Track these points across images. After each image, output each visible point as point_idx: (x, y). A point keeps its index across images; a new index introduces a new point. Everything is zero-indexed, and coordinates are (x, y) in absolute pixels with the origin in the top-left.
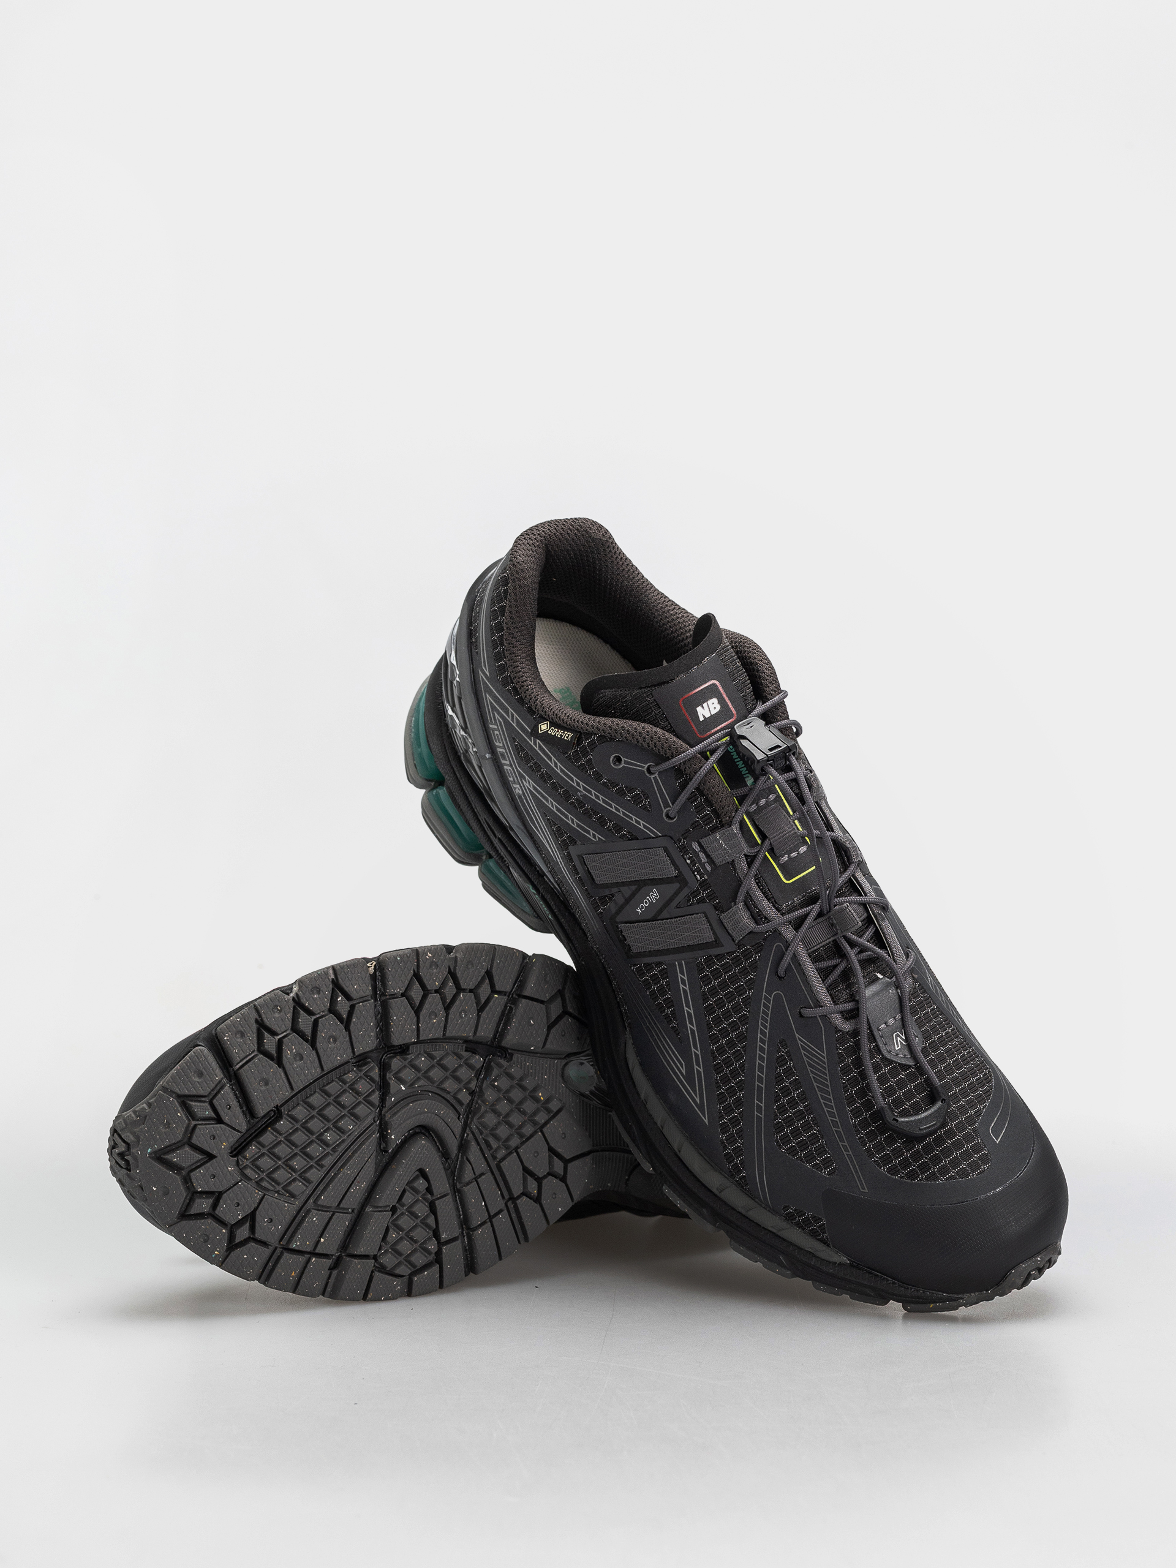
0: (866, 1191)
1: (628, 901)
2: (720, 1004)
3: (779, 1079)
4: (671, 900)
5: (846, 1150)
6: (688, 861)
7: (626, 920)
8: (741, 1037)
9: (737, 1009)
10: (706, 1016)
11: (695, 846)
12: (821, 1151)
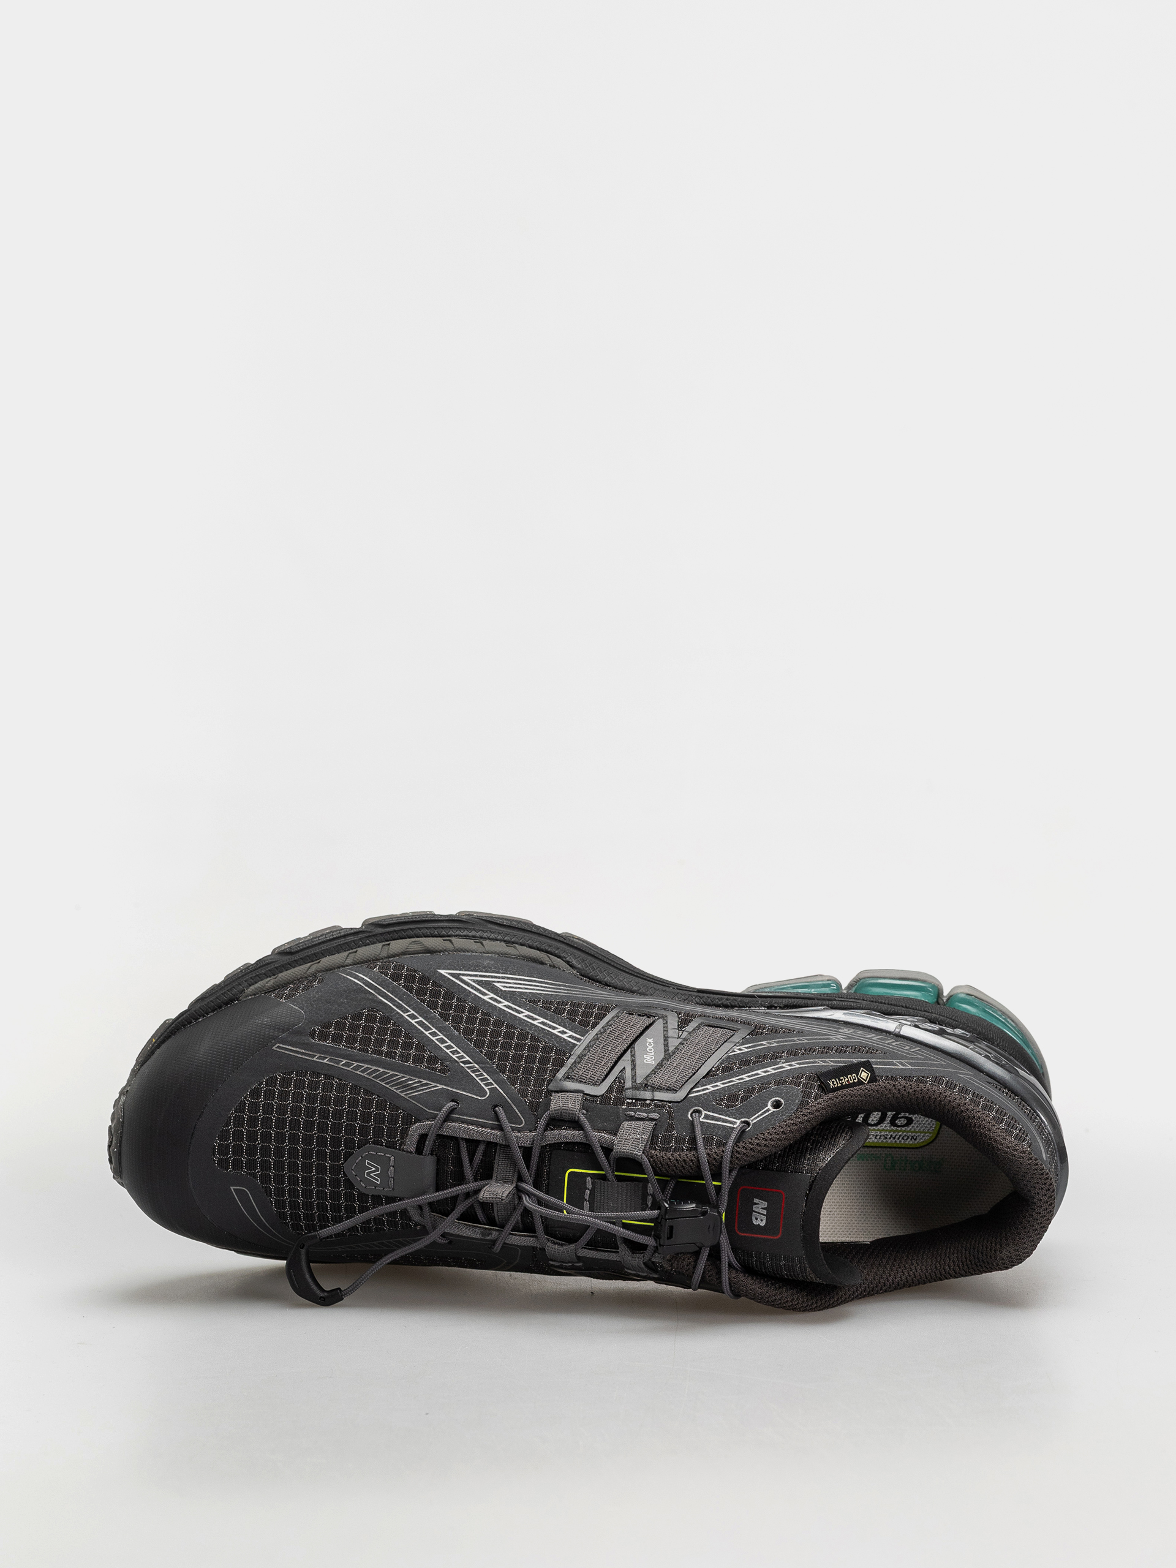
0: (274, 1048)
1: (666, 1039)
4: (633, 1069)
8: (479, 1044)
9: (504, 1056)
10: (520, 1030)
11: (654, 1115)
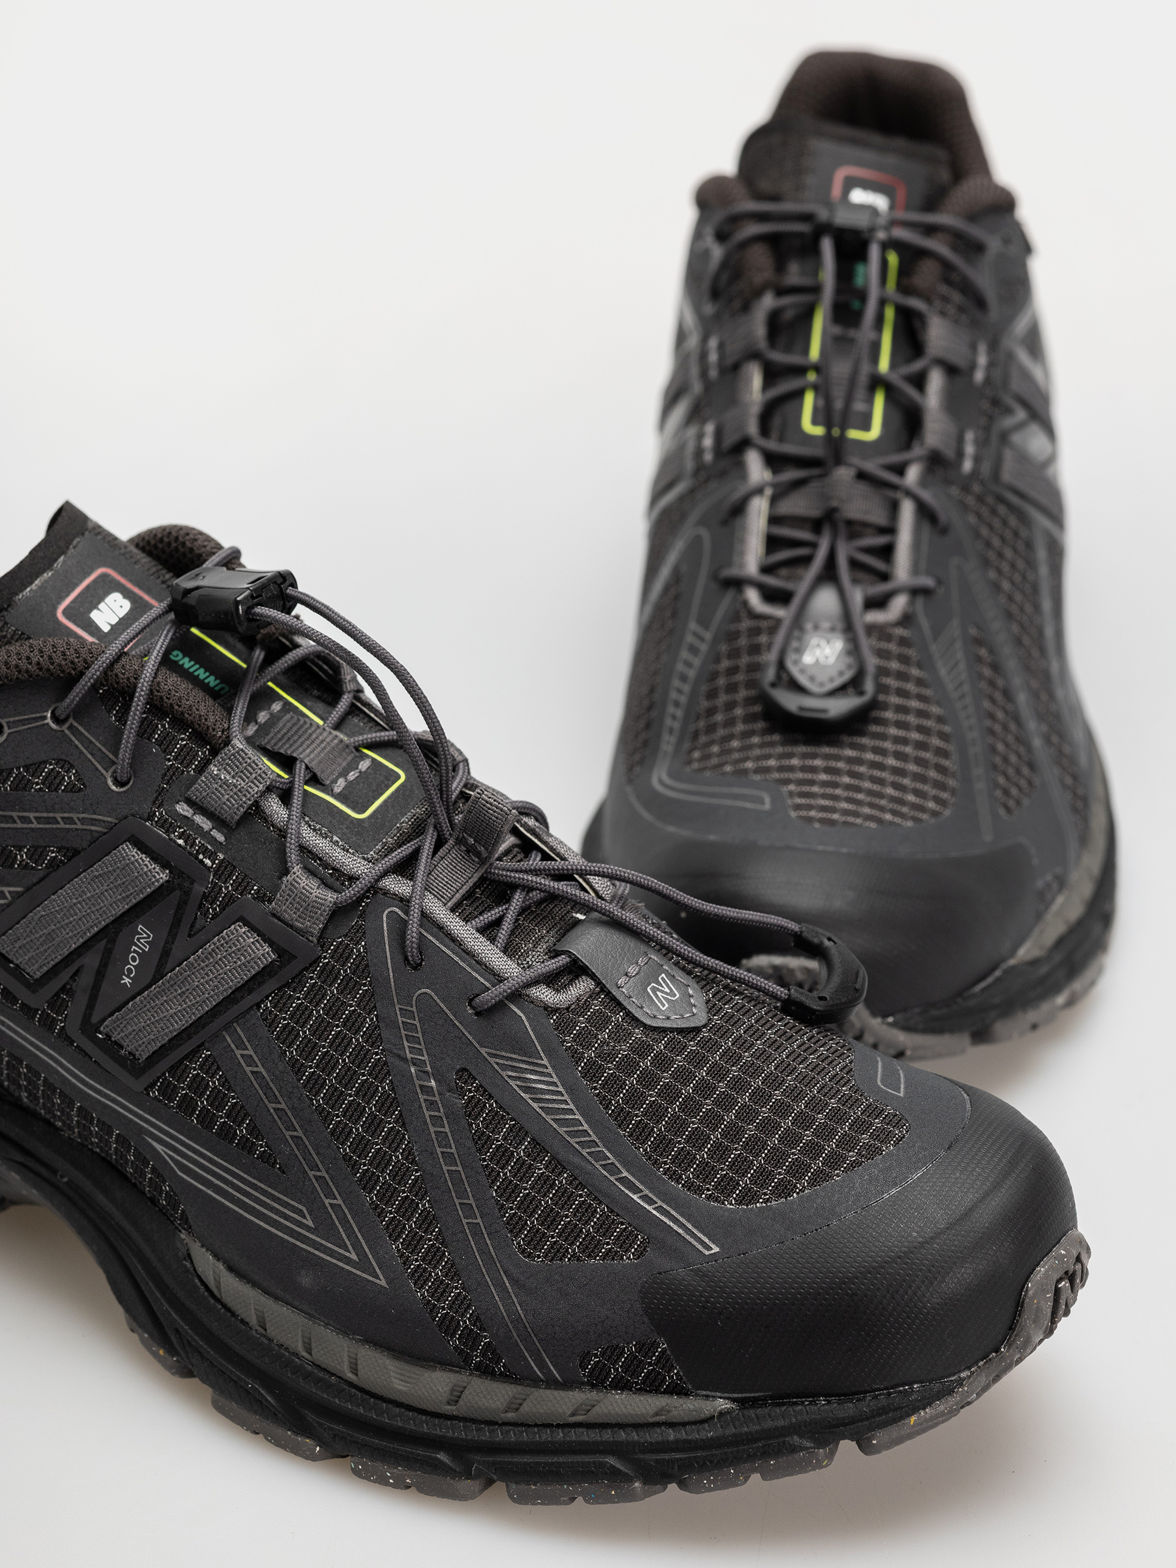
0: (716, 1249)
2: (326, 1065)
3: (481, 1141)
5: (651, 1202)
6: (181, 842)
7: (109, 1012)
8: (388, 1104)
9: (361, 1056)
10: (312, 1100)
11: (183, 809)
12: (605, 1227)
